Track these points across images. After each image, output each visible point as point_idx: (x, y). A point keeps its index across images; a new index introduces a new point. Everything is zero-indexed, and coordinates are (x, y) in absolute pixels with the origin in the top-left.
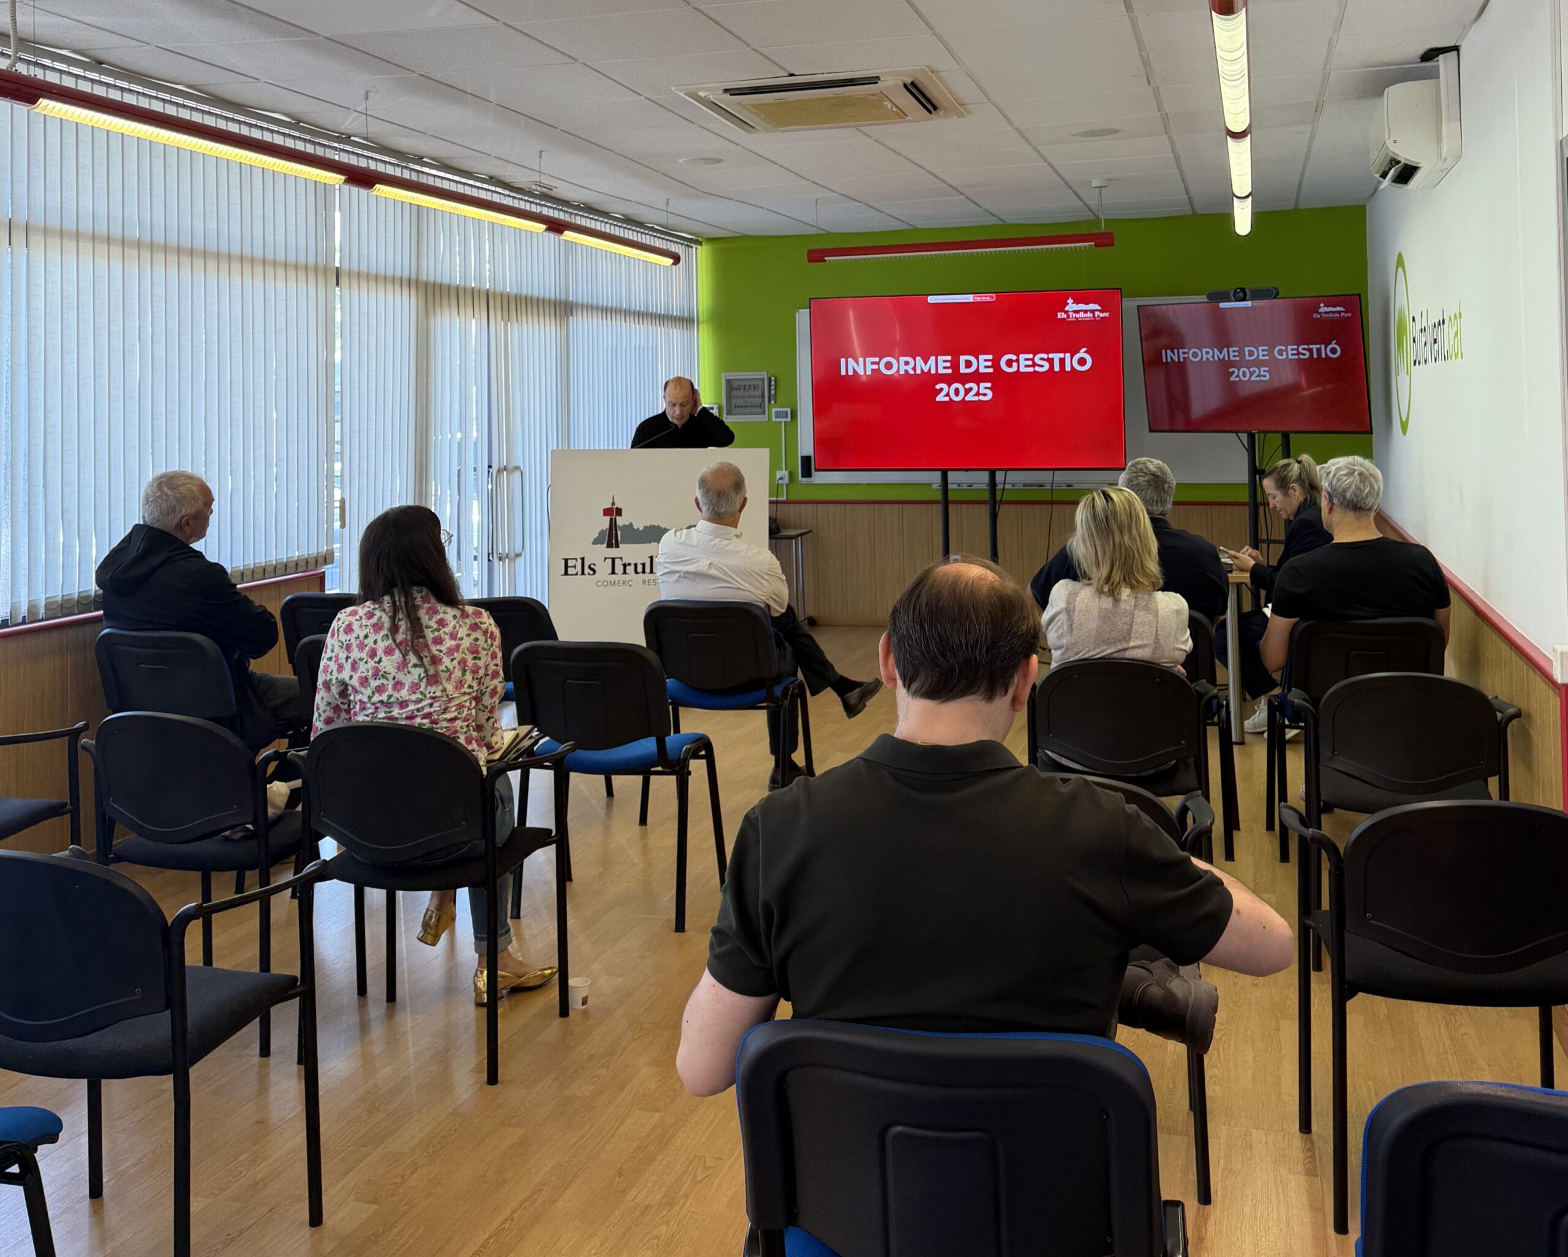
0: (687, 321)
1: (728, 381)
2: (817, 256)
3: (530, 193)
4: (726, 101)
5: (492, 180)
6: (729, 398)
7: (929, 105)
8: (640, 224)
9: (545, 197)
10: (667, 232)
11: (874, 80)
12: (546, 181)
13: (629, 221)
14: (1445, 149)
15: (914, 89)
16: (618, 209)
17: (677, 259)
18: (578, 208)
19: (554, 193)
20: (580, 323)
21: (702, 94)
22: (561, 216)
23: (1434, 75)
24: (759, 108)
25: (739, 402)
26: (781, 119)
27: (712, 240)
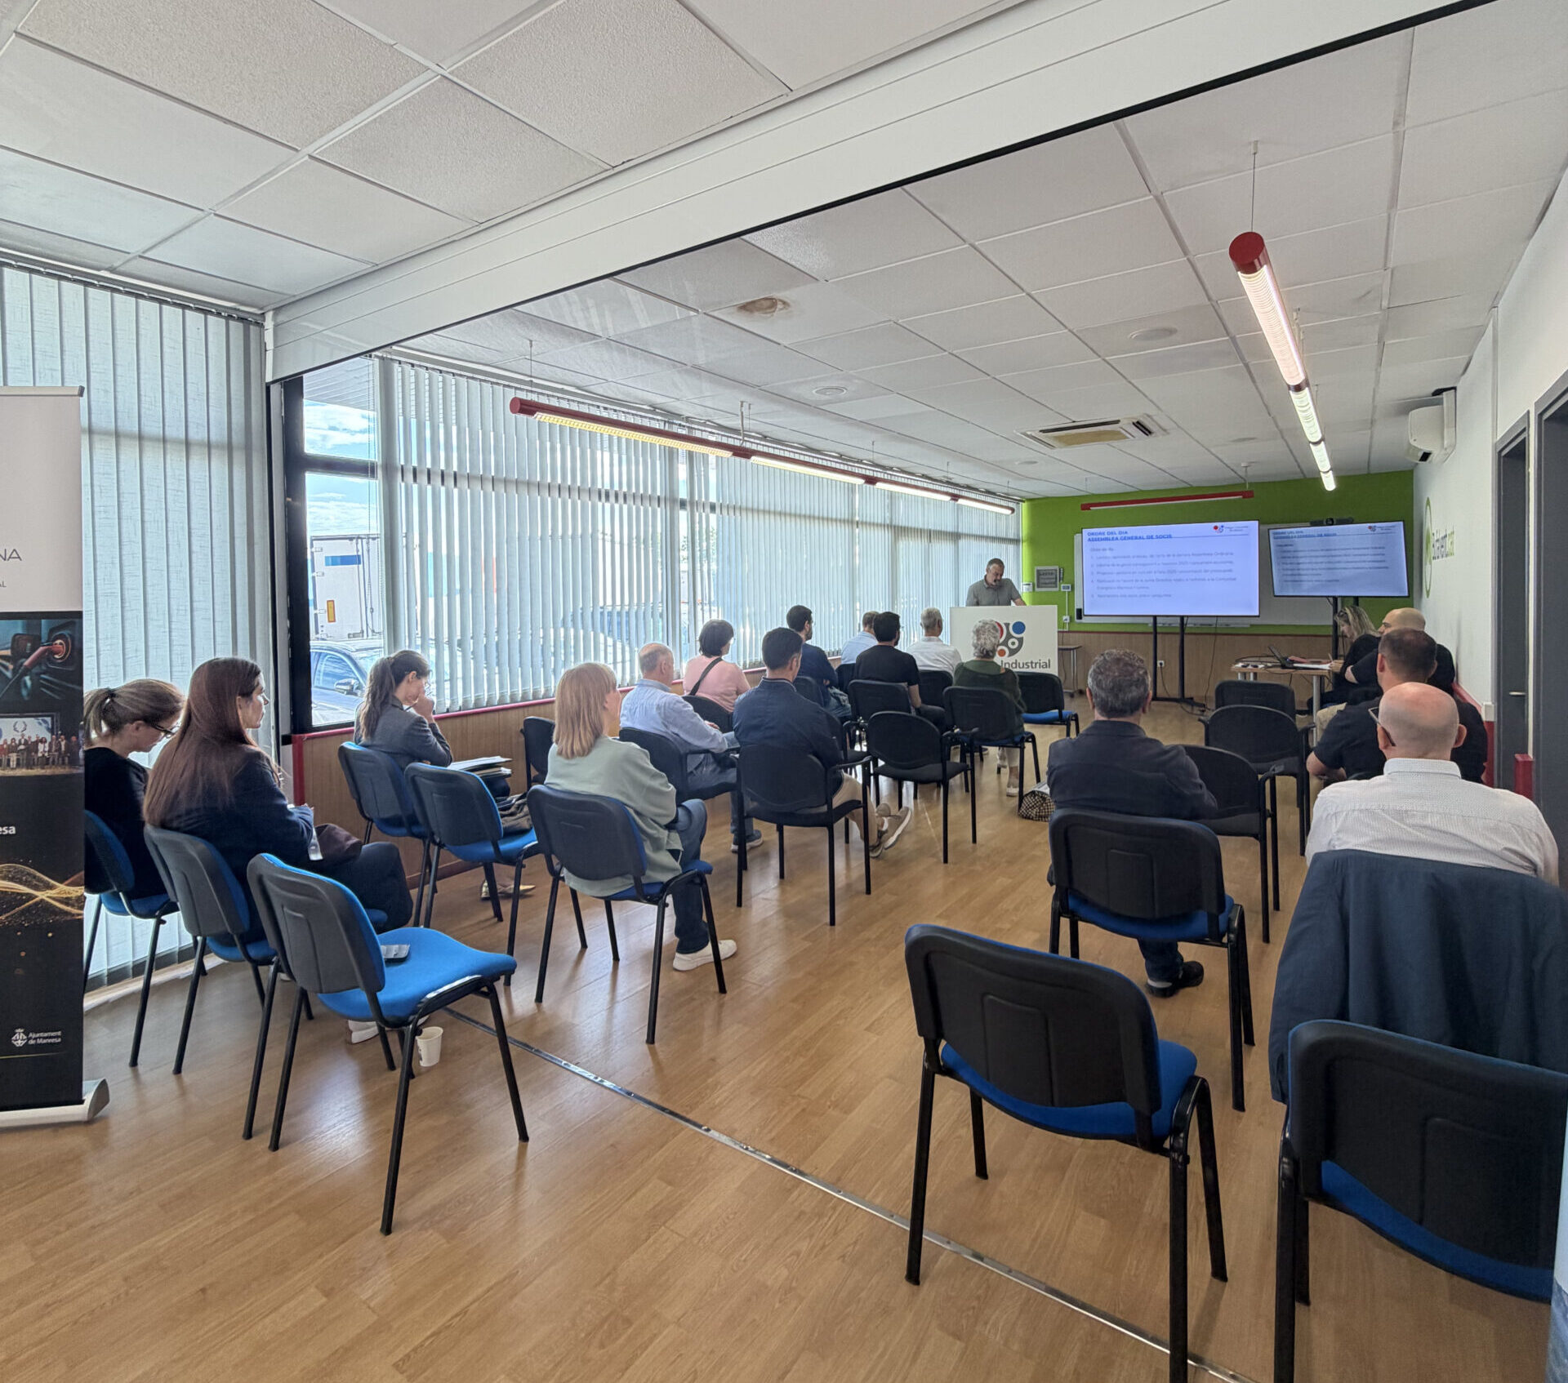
0: (1016, 541)
1: (1038, 571)
2: (1086, 507)
3: (941, 481)
4: (1042, 436)
5: (924, 476)
6: (1038, 579)
7: (1147, 431)
8: (994, 494)
9: (948, 483)
10: (1007, 497)
11: (1117, 422)
12: (950, 476)
13: (988, 492)
14: (1446, 442)
15: (1139, 425)
16: (982, 487)
17: (1013, 510)
18: (963, 487)
19: (953, 481)
20: (963, 543)
21: (1029, 433)
22: (956, 492)
23: (1440, 403)
24: (1056, 438)
25: (1042, 581)
26: (1069, 442)
27: (1030, 500)
